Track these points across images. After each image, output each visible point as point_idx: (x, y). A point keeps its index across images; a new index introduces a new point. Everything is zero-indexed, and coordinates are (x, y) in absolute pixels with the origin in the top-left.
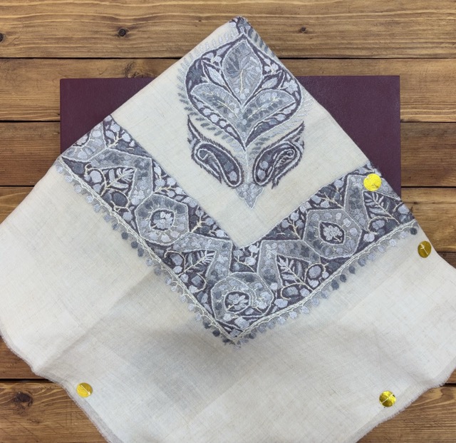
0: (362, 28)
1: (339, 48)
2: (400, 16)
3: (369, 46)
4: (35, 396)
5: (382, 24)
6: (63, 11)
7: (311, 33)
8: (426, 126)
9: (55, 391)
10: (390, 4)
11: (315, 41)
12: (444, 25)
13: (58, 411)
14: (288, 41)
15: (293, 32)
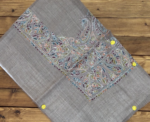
0: (115, 9)
1: (108, 15)
2: (126, 6)
3: (117, 14)
4: (21, 111)
5: (120, 8)
6: (30, 3)
7: (100, 10)
8: (131, 38)
9: (26, 110)
10: (123, 2)
11: (101, 13)
12: (138, 9)
13: (27, 116)
14: (94, 13)
15: (95, 10)
